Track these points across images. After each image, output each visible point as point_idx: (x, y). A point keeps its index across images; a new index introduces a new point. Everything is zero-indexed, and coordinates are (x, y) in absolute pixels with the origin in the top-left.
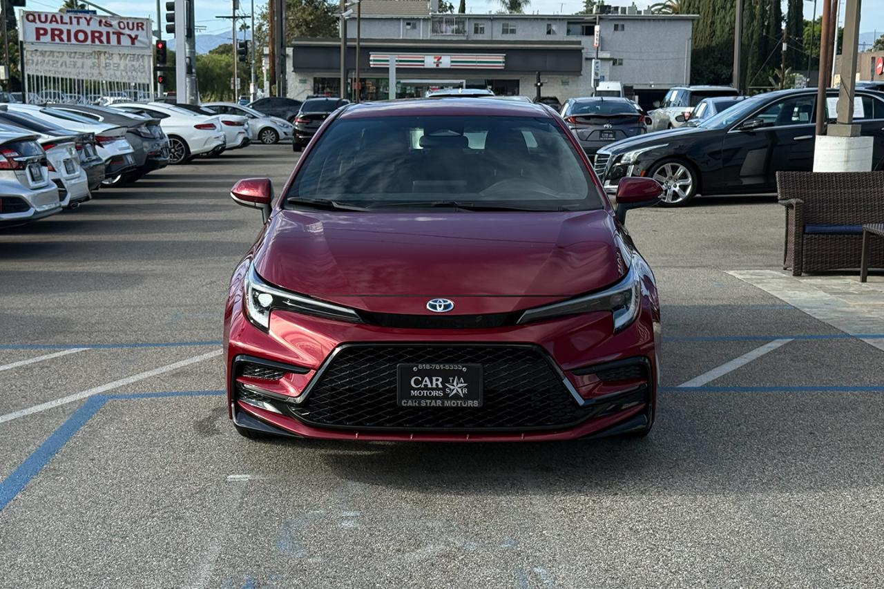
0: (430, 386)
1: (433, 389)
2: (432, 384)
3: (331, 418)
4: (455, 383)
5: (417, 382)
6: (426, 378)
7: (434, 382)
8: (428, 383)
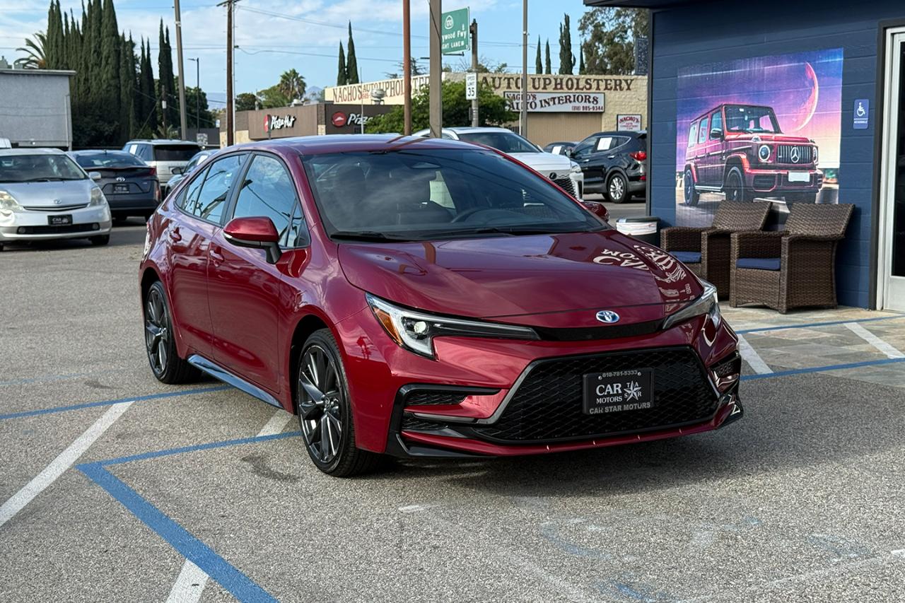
0: (611, 393)
1: (614, 395)
2: (613, 391)
3: (523, 435)
4: (631, 388)
5: (602, 390)
6: (609, 386)
7: (615, 389)
8: (611, 390)
